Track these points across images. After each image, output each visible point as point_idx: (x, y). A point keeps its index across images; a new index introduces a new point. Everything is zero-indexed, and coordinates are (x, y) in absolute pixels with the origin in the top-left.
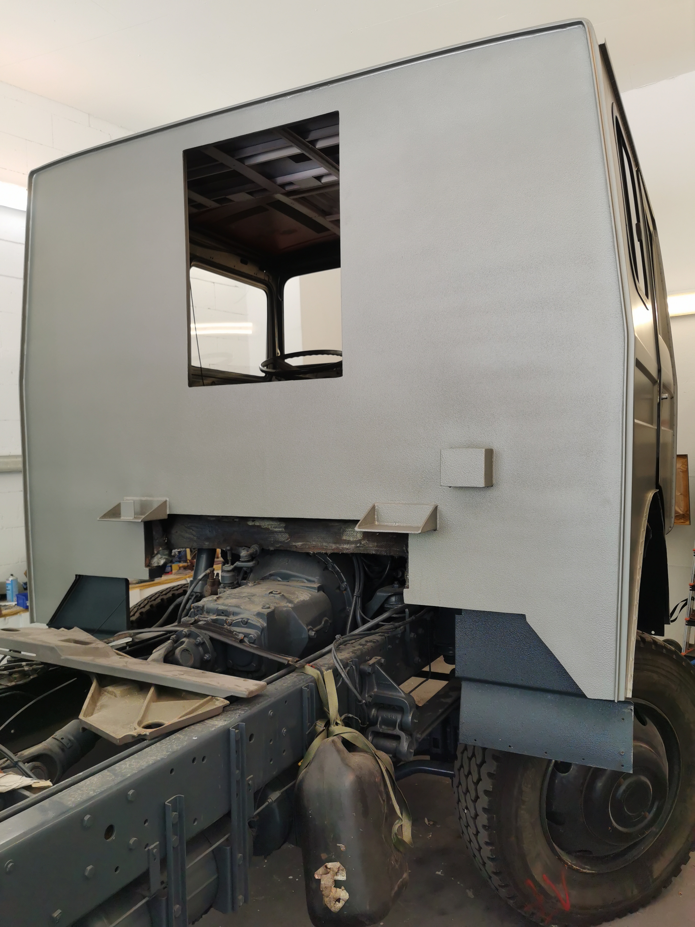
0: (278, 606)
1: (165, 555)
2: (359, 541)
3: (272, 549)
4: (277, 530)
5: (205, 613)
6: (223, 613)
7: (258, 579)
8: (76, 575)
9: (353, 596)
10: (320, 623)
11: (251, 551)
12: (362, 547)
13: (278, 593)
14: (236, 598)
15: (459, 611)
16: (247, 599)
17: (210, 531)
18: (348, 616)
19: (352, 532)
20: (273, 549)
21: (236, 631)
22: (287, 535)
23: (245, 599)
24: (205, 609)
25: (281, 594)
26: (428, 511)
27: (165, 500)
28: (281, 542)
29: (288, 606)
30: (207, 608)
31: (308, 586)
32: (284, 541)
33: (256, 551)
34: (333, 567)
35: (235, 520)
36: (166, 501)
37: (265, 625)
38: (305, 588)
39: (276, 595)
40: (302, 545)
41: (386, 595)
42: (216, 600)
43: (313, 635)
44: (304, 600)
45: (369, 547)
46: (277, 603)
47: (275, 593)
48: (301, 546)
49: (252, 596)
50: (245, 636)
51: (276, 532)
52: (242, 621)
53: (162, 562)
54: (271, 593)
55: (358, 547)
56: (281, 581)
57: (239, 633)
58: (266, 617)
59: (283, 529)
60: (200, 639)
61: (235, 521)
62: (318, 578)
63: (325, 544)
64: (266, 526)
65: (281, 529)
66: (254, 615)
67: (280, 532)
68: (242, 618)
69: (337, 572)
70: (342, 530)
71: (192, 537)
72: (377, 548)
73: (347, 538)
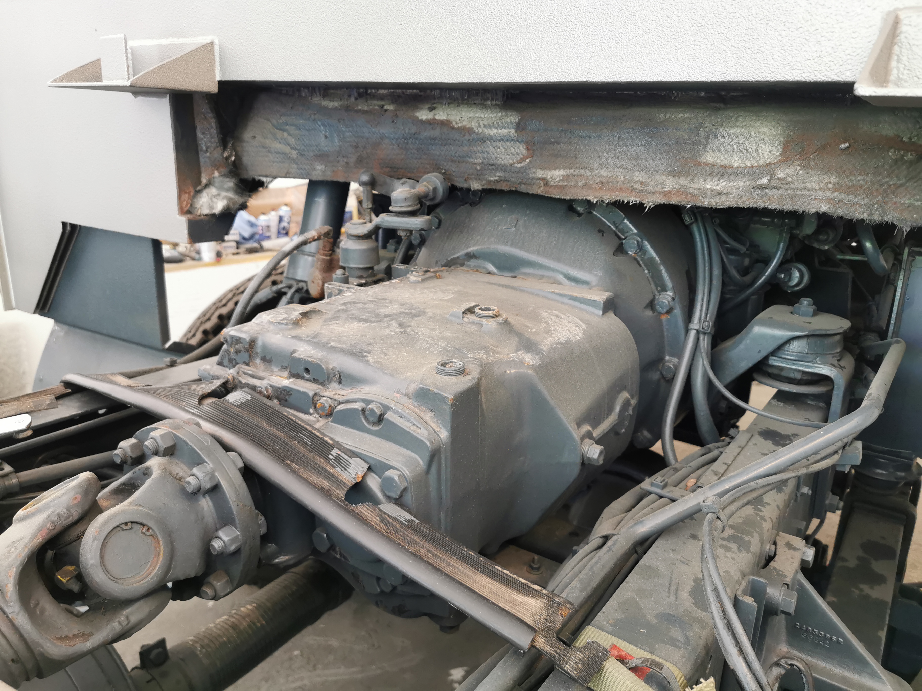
0: (491, 359)
1: (227, 190)
2: (768, 169)
3: (476, 186)
4: (493, 132)
5: (258, 361)
6: (307, 370)
7: (437, 262)
8: (64, 224)
9: (687, 331)
10: (610, 410)
11: (422, 187)
12: (774, 187)
13: (490, 313)
14: (360, 320)
16: (394, 325)
17: (326, 137)
19: (742, 140)
20: (480, 188)
21: (339, 446)
22: (522, 149)
23: (388, 327)
24: (259, 350)
25: (500, 319)
27: (208, 41)
28: (503, 168)
29: (521, 363)
30: (265, 347)
31: (576, 295)
32: (511, 165)
33: (435, 189)
34: (641, 248)
35: (386, 107)
36: (211, 44)
37: (444, 434)
38: (566, 300)
39: (484, 321)
40: (566, 178)
42: (296, 323)
44: (568, 342)
45: (806, 189)
46: (487, 350)
47: (482, 312)
48: (560, 180)
49: (414, 316)
50: (369, 469)
51: (491, 139)
52: (364, 410)
53: (219, 206)
54: (470, 311)
55: (761, 187)
56: (494, 274)
57: (355, 453)
58: (447, 409)
59: (512, 131)
60: (203, 475)
61: (386, 110)
62: (600, 273)
63: (639, 176)
64: (464, 123)
65: (505, 131)
66: (407, 395)
67: (502, 139)
68: (368, 402)
69: (650, 264)
70: (702, 133)
71: (287, 150)
72: (836, 194)
73: (721, 159)
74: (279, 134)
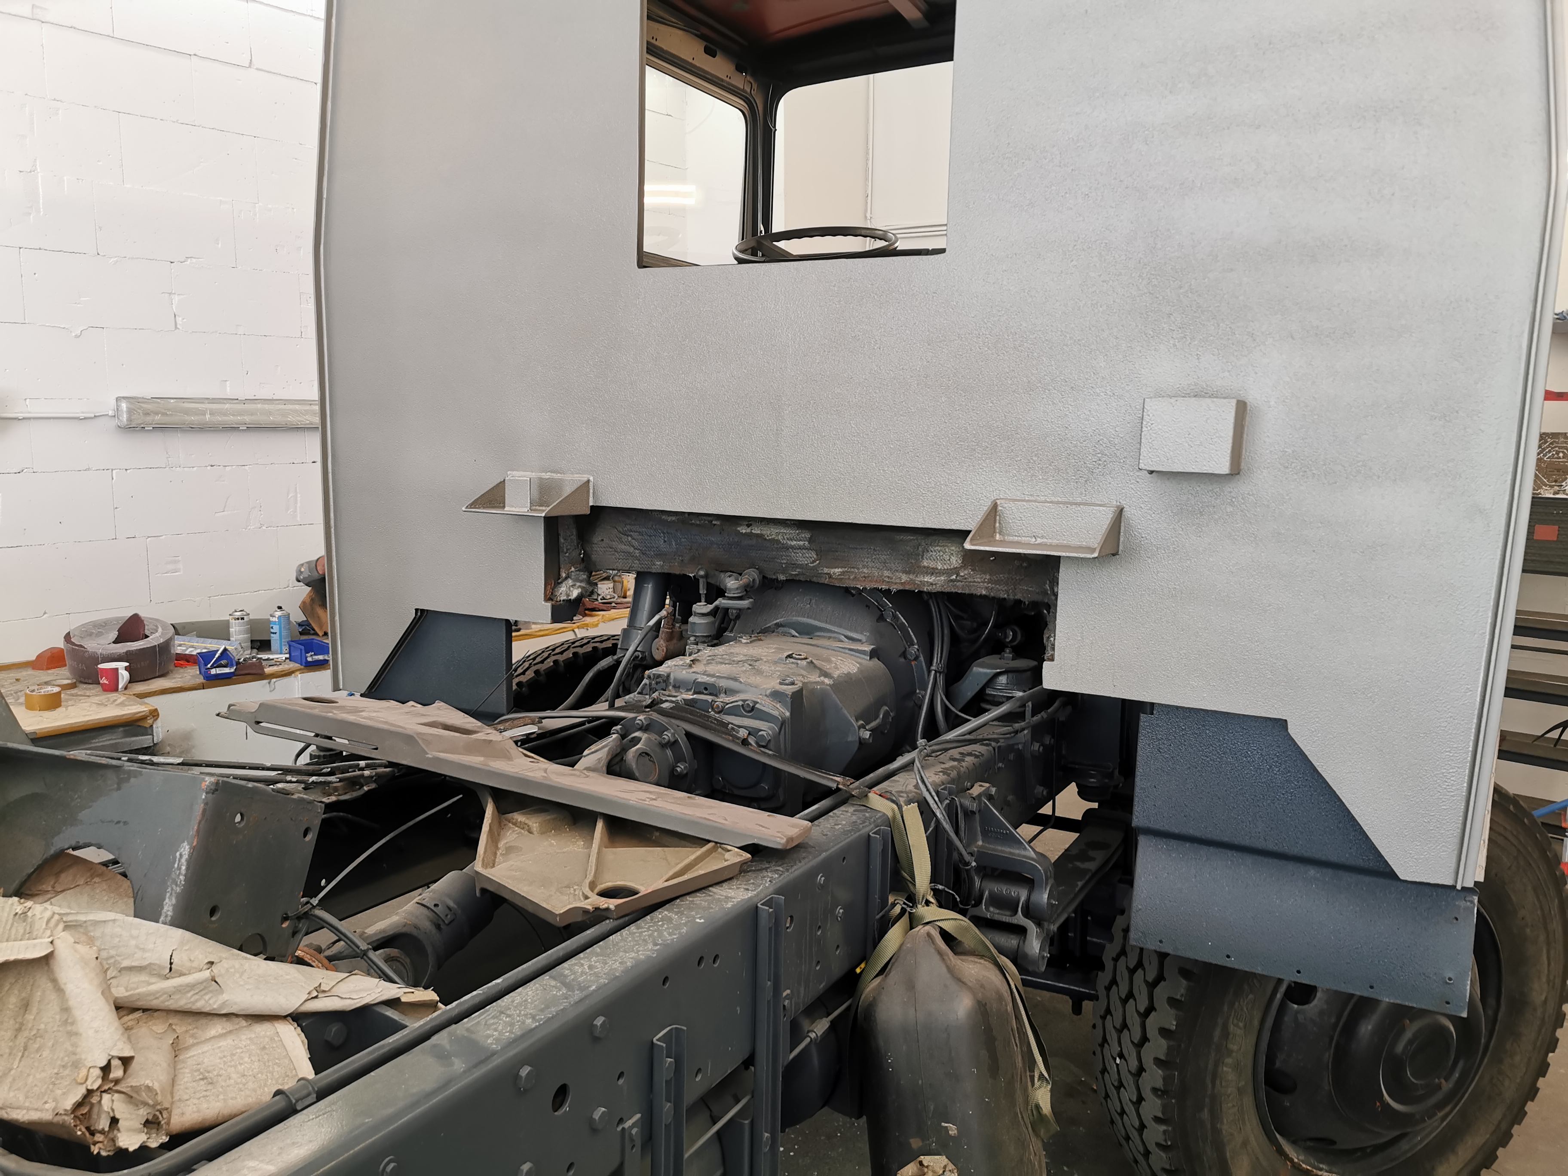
0: (806, 681)
1: (581, 581)
2: (956, 571)
3: (782, 577)
4: (793, 543)
5: (671, 688)
6: (706, 689)
7: (753, 631)
8: (417, 610)
9: (929, 672)
10: (877, 717)
11: (745, 580)
12: (959, 581)
13: (802, 657)
14: (726, 664)
15: (1148, 708)
16: (747, 667)
17: (665, 541)
18: (920, 707)
19: (942, 553)
20: (785, 579)
21: (732, 724)
22: (813, 555)
23: (743, 666)
24: (672, 681)
25: (808, 660)
26: (1105, 518)
27: (586, 479)
28: (801, 566)
29: (823, 683)
30: (675, 680)
31: (852, 647)
32: (807, 564)
33: (754, 580)
34: (895, 617)
35: (714, 522)
36: (588, 481)
37: (788, 714)
38: (847, 651)
39: (799, 662)
40: (843, 573)
41: (991, 672)
42: (690, 666)
43: (868, 737)
44: (849, 673)
45: (974, 582)
46: (803, 676)
47: (797, 657)
48: (839, 575)
49: (756, 661)
50: (749, 734)
51: (792, 547)
52: (742, 705)
53: (575, 593)
54: (790, 656)
55: (952, 581)
56: (796, 637)
57: (740, 727)
58: (789, 700)
59: (807, 543)
60: (669, 735)
61: (715, 525)
62: (868, 634)
63: (886, 573)
64: (773, 536)
65: (801, 543)
66: (766, 695)
67: (800, 548)
68: (744, 701)
69: (902, 627)
70: (920, 549)
71: (631, 549)
72: (990, 585)
73: (932, 564)
74: (624, 538)
